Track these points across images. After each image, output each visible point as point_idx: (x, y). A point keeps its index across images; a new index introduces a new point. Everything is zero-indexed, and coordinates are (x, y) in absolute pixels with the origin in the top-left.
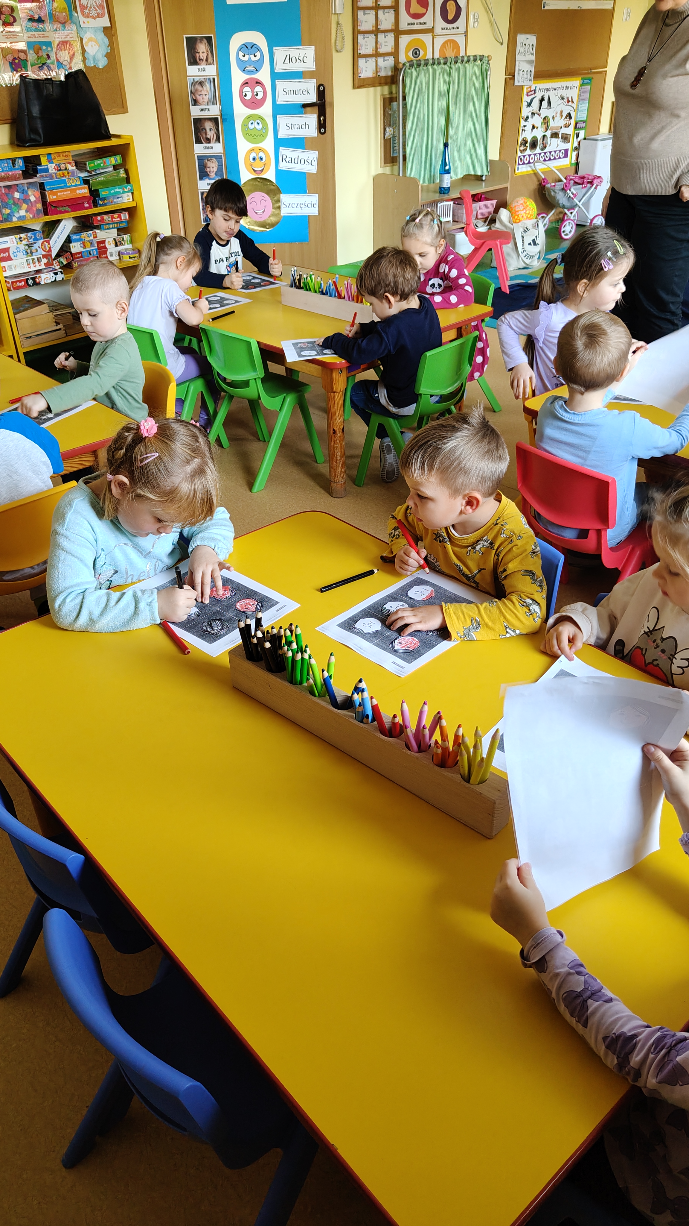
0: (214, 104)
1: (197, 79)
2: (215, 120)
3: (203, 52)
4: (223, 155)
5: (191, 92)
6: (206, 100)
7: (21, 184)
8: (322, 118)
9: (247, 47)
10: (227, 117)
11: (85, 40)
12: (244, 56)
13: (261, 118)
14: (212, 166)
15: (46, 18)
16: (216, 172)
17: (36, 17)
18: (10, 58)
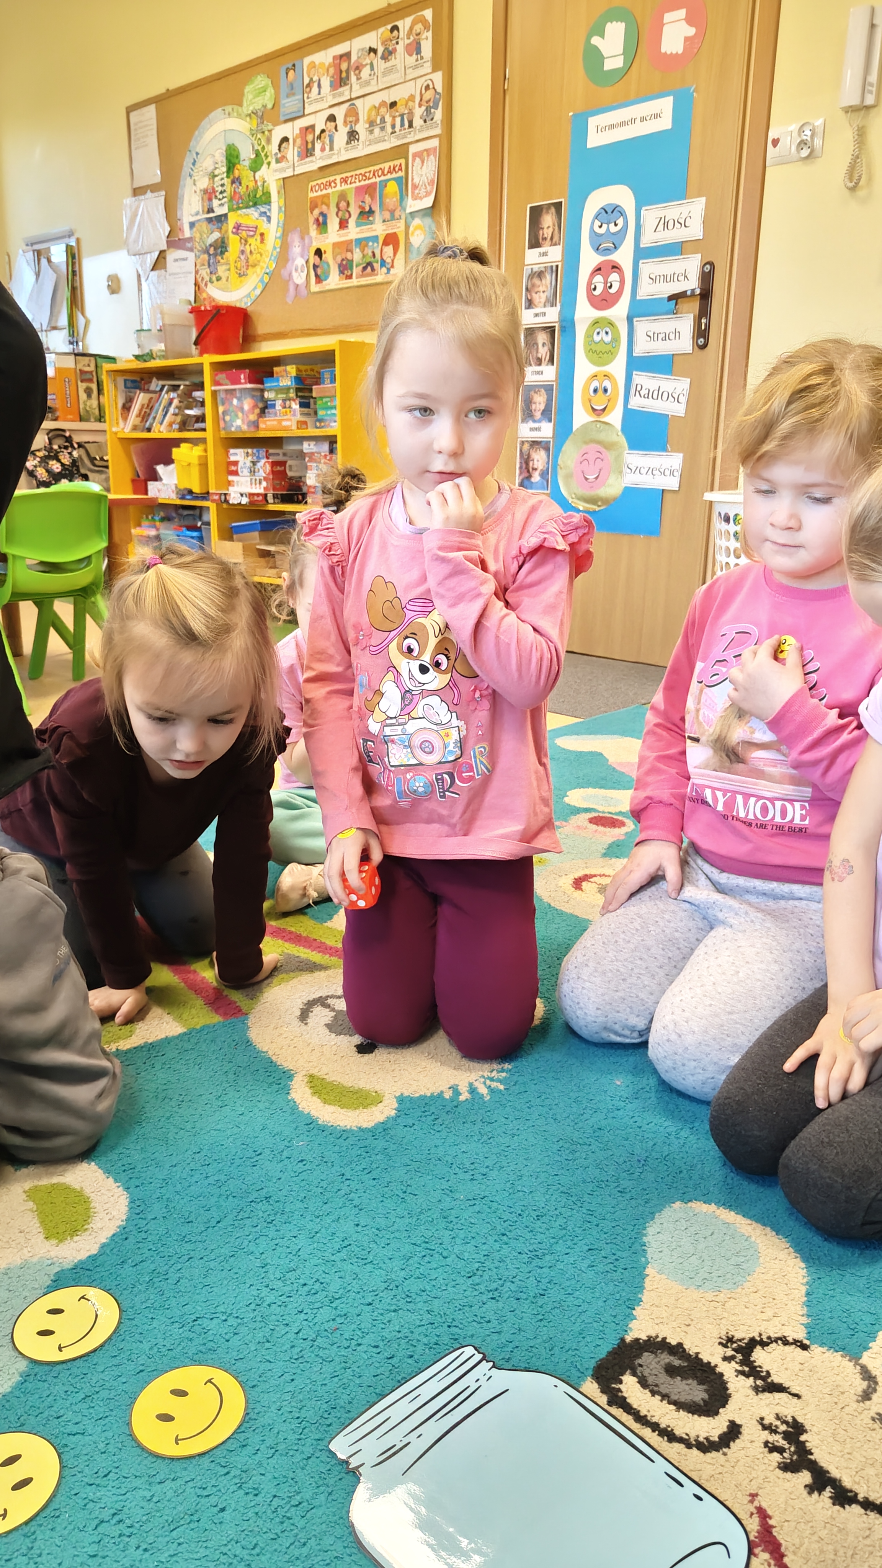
0: (552, 306)
1: (536, 268)
2: (551, 330)
3: (549, 227)
5: (527, 289)
6: (543, 300)
7: (241, 390)
8: (703, 321)
9: (606, 212)
10: (568, 325)
11: (411, 229)
12: (600, 227)
13: (611, 324)
14: (540, 401)
15: (376, 208)
16: (544, 411)
17: (367, 209)
18: (339, 259)
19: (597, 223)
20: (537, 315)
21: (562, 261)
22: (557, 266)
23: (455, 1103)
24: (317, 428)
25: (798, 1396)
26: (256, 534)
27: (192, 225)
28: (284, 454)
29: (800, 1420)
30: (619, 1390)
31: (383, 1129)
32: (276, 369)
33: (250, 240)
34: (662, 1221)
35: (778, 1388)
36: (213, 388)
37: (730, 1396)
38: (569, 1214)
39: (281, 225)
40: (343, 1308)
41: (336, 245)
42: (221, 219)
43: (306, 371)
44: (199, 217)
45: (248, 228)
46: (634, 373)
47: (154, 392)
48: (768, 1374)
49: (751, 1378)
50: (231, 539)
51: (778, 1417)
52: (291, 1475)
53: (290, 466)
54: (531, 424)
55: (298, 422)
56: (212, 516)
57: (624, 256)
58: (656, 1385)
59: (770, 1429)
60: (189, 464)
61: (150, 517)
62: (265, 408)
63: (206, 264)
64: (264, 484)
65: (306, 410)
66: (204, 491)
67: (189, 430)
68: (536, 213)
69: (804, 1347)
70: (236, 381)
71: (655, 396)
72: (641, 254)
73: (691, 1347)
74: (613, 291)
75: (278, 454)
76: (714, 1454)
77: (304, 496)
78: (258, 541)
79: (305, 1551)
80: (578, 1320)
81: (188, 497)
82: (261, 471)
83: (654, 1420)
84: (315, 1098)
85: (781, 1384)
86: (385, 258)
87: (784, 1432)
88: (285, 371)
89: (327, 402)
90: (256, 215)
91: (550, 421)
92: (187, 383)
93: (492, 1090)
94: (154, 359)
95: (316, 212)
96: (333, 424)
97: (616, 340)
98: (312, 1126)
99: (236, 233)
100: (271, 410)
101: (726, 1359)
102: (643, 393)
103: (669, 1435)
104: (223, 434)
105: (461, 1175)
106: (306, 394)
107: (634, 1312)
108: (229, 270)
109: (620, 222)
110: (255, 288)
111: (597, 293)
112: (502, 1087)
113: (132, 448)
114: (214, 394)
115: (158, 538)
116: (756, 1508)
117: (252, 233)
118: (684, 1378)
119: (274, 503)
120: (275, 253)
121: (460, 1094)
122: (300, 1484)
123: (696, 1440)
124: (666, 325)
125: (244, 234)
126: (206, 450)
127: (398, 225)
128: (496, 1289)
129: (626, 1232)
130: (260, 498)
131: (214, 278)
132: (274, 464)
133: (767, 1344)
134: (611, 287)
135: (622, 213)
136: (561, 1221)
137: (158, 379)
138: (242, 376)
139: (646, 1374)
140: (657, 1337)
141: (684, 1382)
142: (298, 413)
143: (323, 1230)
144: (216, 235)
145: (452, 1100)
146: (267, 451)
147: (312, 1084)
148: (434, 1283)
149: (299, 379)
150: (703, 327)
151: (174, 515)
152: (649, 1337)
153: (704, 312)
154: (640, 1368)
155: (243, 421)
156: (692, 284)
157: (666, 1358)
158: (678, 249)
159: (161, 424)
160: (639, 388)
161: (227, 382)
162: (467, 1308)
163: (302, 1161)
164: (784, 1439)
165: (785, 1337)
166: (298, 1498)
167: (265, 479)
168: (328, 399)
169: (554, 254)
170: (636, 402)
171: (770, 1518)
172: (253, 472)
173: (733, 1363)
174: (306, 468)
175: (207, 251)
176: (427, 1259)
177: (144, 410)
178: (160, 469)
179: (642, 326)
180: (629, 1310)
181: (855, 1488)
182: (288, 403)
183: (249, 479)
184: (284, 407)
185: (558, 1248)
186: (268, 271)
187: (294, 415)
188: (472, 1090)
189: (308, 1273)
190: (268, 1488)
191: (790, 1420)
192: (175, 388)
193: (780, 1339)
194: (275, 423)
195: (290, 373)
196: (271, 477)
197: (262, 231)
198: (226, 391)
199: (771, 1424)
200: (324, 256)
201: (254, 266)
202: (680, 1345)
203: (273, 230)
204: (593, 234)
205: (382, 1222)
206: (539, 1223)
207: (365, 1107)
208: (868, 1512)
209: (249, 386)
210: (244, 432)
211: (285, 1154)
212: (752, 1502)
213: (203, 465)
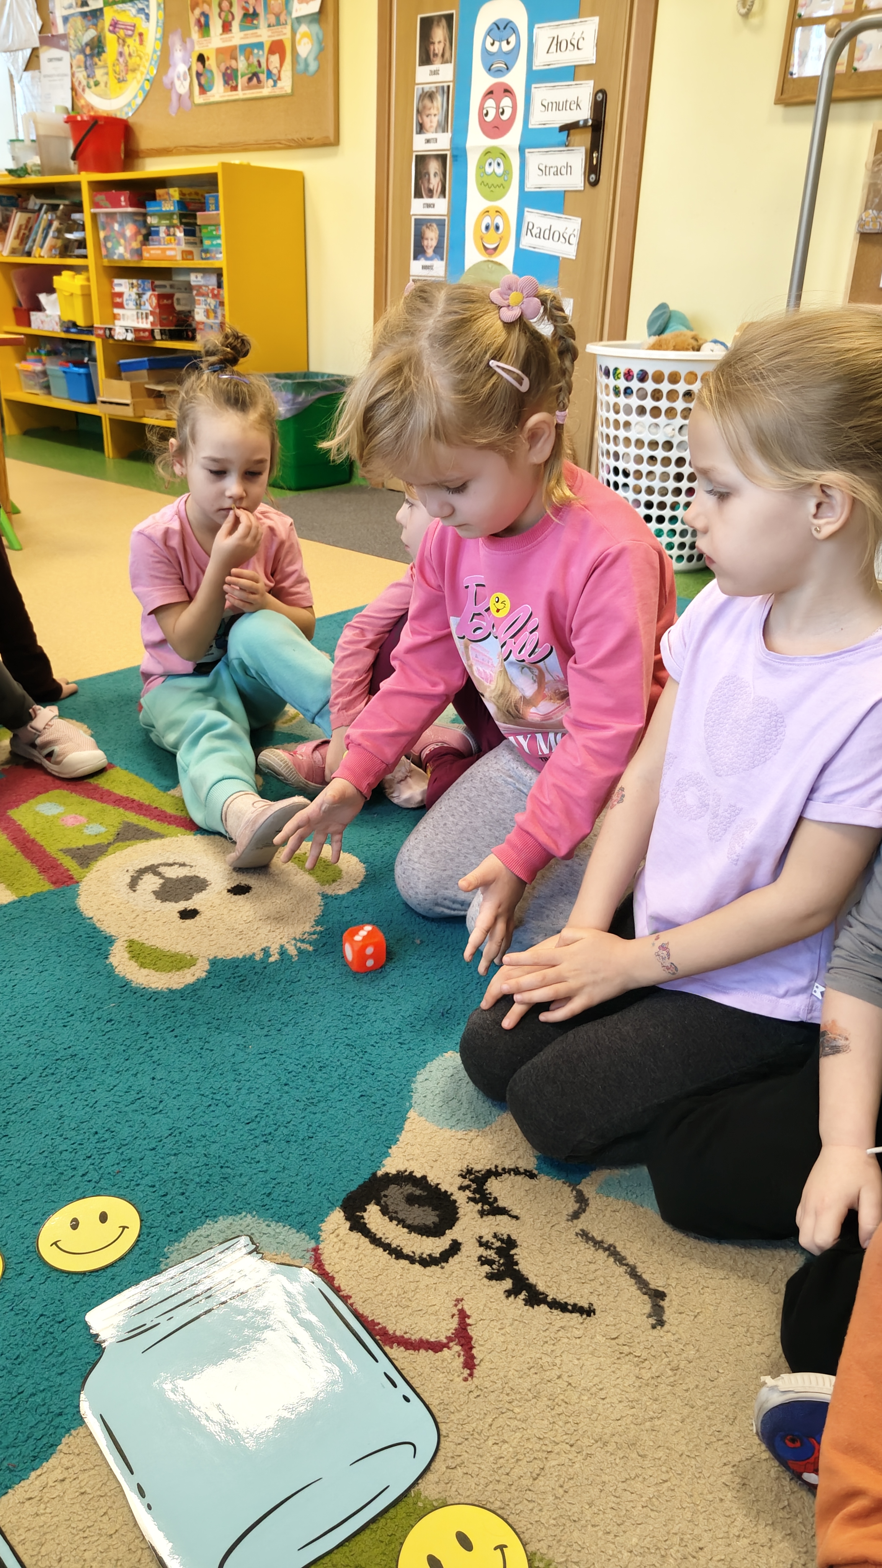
0: (443, 131)
1: (427, 88)
2: (442, 158)
3: (439, 42)
4: (446, 218)
5: (418, 111)
6: (435, 124)
7: (122, 213)
8: (595, 155)
9: (499, 28)
10: (459, 153)
11: (298, 36)
12: (493, 44)
13: (503, 155)
14: (431, 237)
15: (261, 10)
16: (436, 247)
17: (251, 11)
18: (223, 67)
19: (489, 40)
20: (428, 141)
21: (453, 81)
22: (448, 87)
23: (264, 965)
24: (202, 259)
25: (516, 1218)
26: (144, 373)
27: (66, 19)
28: (172, 286)
29: (513, 1237)
30: (362, 1217)
31: (192, 991)
32: (159, 192)
33: (129, 41)
34: (432, 1069)
35: (503, 1211)
36: (93, 210)
37: (457, 1219)
38: (349, 1064)
39: (160, 24)
40: (128, 1153)
41: (219, 51)
42: (96, 14)
43: (190, 194)
44: (72, 11)
45: (126, 27)
46: (526, 209)
47: (33, 211)
48: (496, 1199)
49: (480, 1204)
50: (118, 377)
51: (495, 1236)
52: (59, 1297)
53: (178, 300)
54: (422, 262)
55: (183, 252)
56: (99, 351)
57: (516, 79)
58: (396, 1212)
59: (486, 1245)
60: (72, 295)
61: (35, 350)
62: (148, 235)
63: (82, 65)
64: (151, 318)
65: (191, 239)
66: (90, 324)
67: (70, 257)
68: (427, 25)
69: (531, 1175)
70: (117, 204)
71: (546, 236)
72: (535, 77)
73: (432, 1179)
74: (505, 117)
75: (165, 286)
76: (433, 1268)
77: (194, 331)
78: (147, 380)
79: (62, 1359)
80: (339, 1159)
81: (73, 330)
82: (147, 304)
83: (387, 1241)
84: (132, 962)
85: (505, 1208)
86: (271, 68)
87: (497, 1248)
88: (168, 194)
89: (212, 231)
90: (134, 11)
91: (442, 259)
92: (67, 202)
93: (300, 952)
94: (29, 174)
95: (197, 12)
96: (219, 256)
97: (507, 172)
98: (125, 988)
99: (113, 32)
100: (155, 238)
101: (462, 1188)
102: (535, 231)
103: (397, 1254)
104: (106, 262)
105: (258, 1031)
106: (191, 221)
107: (390, 1151)
108: (107, 74)
109: (512, 39)
110: (135, 97)
111: (489, 119)
112: (311, 949)
113: (12, 273)
114: (94, 216)
115: (44, 373)
116: (459, 1310)
117: (130, 33)
118: (420, 1206)
119: (162, 340)
120: (155, 57)
121: (270, 956)
122: (65, 1304)
123: (420, 1257)
124: (558, 158)
125: (122, 33)
126: (88, 280)
127: (285, 31)
128: (270, 1134)
129: (397, 1080)
130: (147, 334)
131: (92, 83)
132: (160, 297)
133: (500, 1175)
134: (503, 113)
135: (514, 30)
136: (341, 1071)
137: (37, 197)
138: (122, 199)
139: (389, 1203)
140: (406, 1171)
141: (421, 1208)
142: (183, 242)
143: (121, 1085)
144: (92, 33)
145: (262, 961)
146: (152, 283)
147: (131, 949)
148: (214, 1129)
149: (182, 204)
150: (595, 162)
151: (61, 348)
152: (398, 1172)
153: (596, 145)
154: (384, 1199)
155: (125, 248)
156: (584, 114)
157: (409, 1189)
158: (572, 73)
159: (42, 247)
160: (530, 227)
161: (108, 204)
162: (241, 1151)
163: (111, 1020)
164: (496, 1253)
165: (517, 1168)
166: (63, 1316)
167: (152, 313)
168: (213, 228)
169: (445, 73)
170: (527, 242)
171: (469, 1317)
172: (139, 305)
173: (467, 1191)
174: (193, 302)
175: (82, 51)
176: (212, 1108)
177: (22, 231)
178: (43, 298)
179: (535, 158)
180: (385, 1149)
181: (548, 1291)
182: (172, 230)
183: (135, 312)
184: (169, 235)
185: (332, 1095)
186: (148, 77)
187: (179, 244)
188: (283, 952)
189: (100, 1123)
190: (37, 1309)
191: (505, 1237)
192: (54, 208)
193: (513, 1170)
194: (159, 252)
195: (173, 196)
196: (157, 311)
197: (141, 30)
198: (108, 215)
199: (488, 1242)
200: (207, 63)
201: (134, 70)
202: (424, 1178)
203: (152, 30)
204: (485, 52)
205: (176, 1076)
206: (320, 1074)
207: (179, 970)
208: (553, 1311)
209: (130, 209)
210: (128, 261)
211: (96, 1015)
212: (456, 1305)
213: (86, 295)
